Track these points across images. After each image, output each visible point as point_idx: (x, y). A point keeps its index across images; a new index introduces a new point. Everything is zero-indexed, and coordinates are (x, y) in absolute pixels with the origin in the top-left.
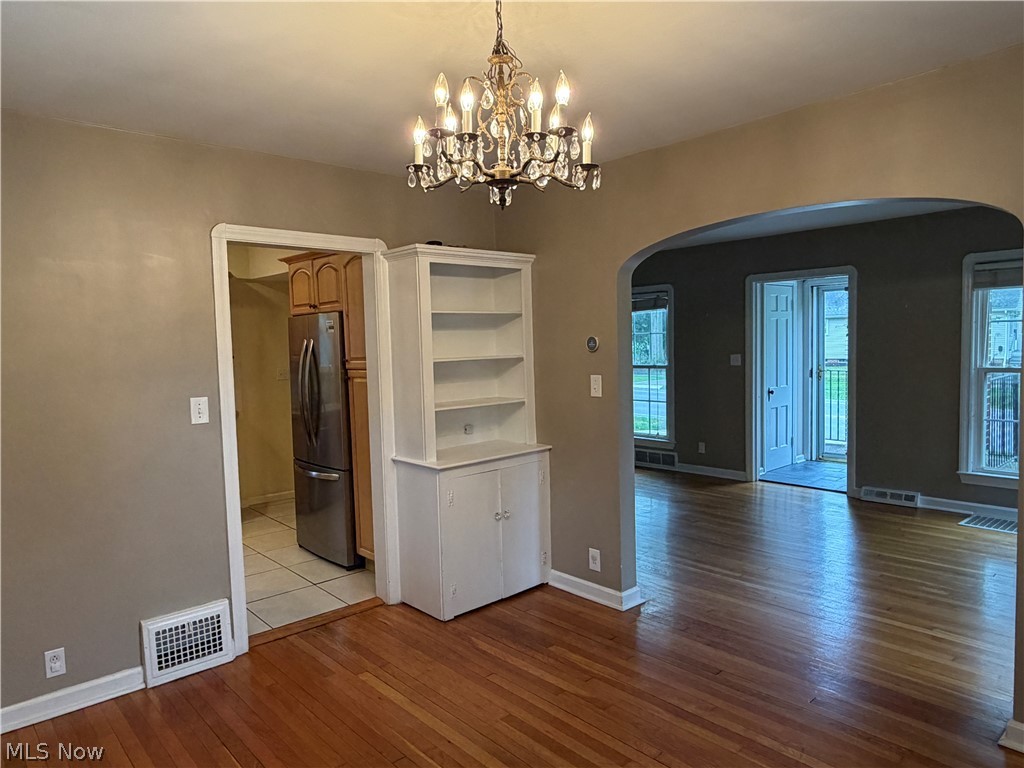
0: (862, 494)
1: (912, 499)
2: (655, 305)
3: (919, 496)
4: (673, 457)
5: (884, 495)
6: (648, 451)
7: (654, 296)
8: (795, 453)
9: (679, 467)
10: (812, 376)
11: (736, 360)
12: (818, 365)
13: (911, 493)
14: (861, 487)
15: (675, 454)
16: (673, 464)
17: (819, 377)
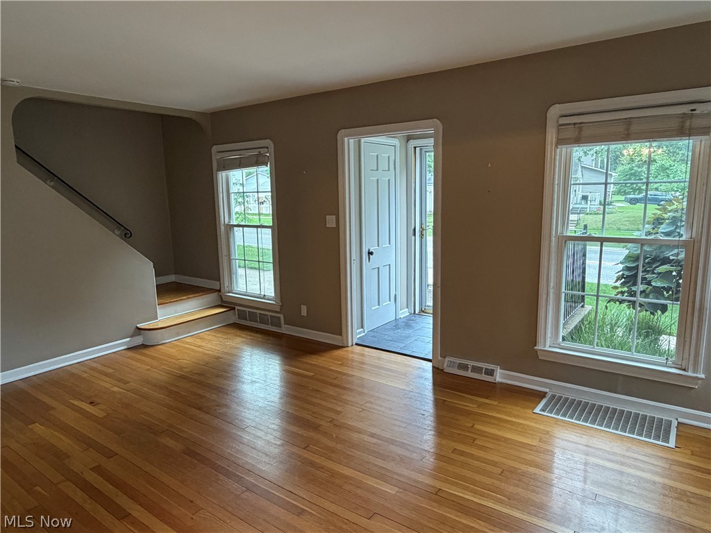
0: (445, 365)
1: (490, 373)
2: (257, 161)
3: (499, 369)
4: (279, 318)
5: (465, 367)
6: (258, 311)
7: (255, 152)
8: (399, 308)
9: (286, 329)
10: (415, 234)
11: (331, 221)
12: (421, 224)
13: (491, 367)
14: (445, 358)
15: (281, 316)
16: (279, 326)
17: (422, 235)
